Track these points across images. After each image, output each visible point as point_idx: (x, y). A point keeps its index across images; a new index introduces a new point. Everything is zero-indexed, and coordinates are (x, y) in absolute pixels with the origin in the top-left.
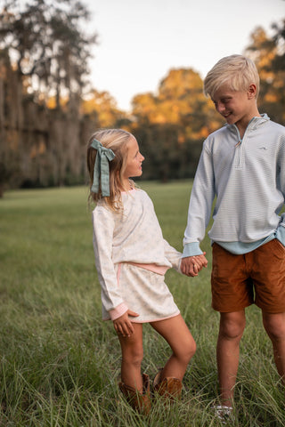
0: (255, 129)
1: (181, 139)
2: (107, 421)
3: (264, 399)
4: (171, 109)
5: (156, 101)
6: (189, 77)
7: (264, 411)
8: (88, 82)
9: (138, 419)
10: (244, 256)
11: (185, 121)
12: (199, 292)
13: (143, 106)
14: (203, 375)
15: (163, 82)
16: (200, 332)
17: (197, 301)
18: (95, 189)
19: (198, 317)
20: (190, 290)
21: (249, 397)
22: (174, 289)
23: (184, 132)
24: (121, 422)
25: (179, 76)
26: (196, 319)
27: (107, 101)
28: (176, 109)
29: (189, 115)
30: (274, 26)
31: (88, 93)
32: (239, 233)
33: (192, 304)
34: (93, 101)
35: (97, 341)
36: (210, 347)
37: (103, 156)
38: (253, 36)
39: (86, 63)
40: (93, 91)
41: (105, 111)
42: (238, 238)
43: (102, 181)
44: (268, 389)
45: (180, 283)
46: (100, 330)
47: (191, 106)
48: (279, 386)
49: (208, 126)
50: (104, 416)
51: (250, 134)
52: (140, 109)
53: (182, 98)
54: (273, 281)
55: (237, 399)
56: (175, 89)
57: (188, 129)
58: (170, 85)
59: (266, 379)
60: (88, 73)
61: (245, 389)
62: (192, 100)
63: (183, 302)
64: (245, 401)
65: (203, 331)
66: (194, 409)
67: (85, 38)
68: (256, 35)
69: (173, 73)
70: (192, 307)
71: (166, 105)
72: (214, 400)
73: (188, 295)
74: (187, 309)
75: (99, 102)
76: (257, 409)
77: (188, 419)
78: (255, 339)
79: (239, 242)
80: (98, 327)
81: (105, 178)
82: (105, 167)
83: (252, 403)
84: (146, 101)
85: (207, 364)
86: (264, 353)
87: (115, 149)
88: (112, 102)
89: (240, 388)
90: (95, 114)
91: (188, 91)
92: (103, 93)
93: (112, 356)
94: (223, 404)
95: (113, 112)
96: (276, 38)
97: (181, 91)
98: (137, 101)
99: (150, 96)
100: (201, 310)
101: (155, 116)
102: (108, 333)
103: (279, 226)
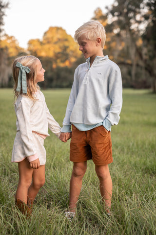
0: (98, 63)
1: (54, 66)
2: (6, 220)
3: (93, 209)
4: (49, 49)
5: (41, 43)
6: (60, 32)
7: (92, 215)
8: (3, 30)
9: (24, 219)
10: (86, 132)
11: (57, 56)
12: (61, 150)
13: (34, 46)
14: (61, 195)
15: (45, 34)
16: (60, 173)
17: (60, 155)
18: (18, 90)
19: (60, 164)
20: (56, 149)
21: (85, 207)
22: (47, 148)
23: (56, 62)
24: (15, 221)
25: (54, 31)
26: (59, 165)
27: (14, 42)
28: (52, 49)
29: (59, 53)
30: (107, 8)
31: (3, 36)
32: (83, 119)
33: (57, 158)
34: (5, 41)
35: (3, 175)
36: (65, 181)
37: (23, 71)
38: (95, 12)
39: (2, 19)
40: (6, 35)
41: (12, 47)
42: (83, 122)
43: (23, 85)
44: (95, 203)
45: (50, 145)
46: (5, 170)
47: (60, 48)
48: (100, 202)
49: (69, 60)
50: (5, 217)
51: (95, 65)
52: (32, 47)
53: (56, 43)
54: (99, 148)
55: (78, 209)
56: (52, 38)
57: (58, 61)
58: (49, 35)
59: (94, 198)
60: (3, 25)
61: (83, 203)
62: (61, 45)
63: (52, 156)
64: (83, 210)
65: (62, 172)
66: (55, 214)
67: (2, 4)
68: (97, 12)
69: (51, 29)
70: (56, 159)
71: (47, 46)
72: (66, 209)
73: (55, 152)
74: (54, 160)
75: (9, 41)
76: (89, 214)
77: (51, 219)
78: (89, 176)
79: (84, 124)
80: (3, 168)
81: (24, 83)
82: (24, 77)
83: (86, 210)
84: (36, 43)
85: (64, 190)
86: (94, 184)
87: (30, 67)
88: (16, 43)
89: (80, 203)
90: (7, 48)
91: (59, 40)
92: (12, 37)
93: (11, 184)
94: (71, 211)
95: (17, 48)
96: (107, 14)
97: (55, 39)
98: (30, 43)
99: (38, 40)
100: (62, 161)
101: (41, 52)
102: (9, 171)
103: (106, 118)
